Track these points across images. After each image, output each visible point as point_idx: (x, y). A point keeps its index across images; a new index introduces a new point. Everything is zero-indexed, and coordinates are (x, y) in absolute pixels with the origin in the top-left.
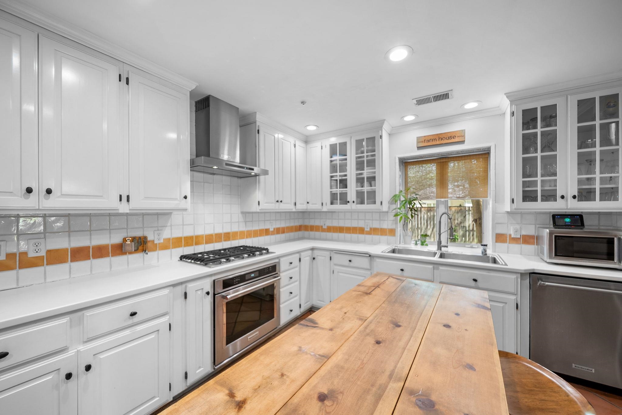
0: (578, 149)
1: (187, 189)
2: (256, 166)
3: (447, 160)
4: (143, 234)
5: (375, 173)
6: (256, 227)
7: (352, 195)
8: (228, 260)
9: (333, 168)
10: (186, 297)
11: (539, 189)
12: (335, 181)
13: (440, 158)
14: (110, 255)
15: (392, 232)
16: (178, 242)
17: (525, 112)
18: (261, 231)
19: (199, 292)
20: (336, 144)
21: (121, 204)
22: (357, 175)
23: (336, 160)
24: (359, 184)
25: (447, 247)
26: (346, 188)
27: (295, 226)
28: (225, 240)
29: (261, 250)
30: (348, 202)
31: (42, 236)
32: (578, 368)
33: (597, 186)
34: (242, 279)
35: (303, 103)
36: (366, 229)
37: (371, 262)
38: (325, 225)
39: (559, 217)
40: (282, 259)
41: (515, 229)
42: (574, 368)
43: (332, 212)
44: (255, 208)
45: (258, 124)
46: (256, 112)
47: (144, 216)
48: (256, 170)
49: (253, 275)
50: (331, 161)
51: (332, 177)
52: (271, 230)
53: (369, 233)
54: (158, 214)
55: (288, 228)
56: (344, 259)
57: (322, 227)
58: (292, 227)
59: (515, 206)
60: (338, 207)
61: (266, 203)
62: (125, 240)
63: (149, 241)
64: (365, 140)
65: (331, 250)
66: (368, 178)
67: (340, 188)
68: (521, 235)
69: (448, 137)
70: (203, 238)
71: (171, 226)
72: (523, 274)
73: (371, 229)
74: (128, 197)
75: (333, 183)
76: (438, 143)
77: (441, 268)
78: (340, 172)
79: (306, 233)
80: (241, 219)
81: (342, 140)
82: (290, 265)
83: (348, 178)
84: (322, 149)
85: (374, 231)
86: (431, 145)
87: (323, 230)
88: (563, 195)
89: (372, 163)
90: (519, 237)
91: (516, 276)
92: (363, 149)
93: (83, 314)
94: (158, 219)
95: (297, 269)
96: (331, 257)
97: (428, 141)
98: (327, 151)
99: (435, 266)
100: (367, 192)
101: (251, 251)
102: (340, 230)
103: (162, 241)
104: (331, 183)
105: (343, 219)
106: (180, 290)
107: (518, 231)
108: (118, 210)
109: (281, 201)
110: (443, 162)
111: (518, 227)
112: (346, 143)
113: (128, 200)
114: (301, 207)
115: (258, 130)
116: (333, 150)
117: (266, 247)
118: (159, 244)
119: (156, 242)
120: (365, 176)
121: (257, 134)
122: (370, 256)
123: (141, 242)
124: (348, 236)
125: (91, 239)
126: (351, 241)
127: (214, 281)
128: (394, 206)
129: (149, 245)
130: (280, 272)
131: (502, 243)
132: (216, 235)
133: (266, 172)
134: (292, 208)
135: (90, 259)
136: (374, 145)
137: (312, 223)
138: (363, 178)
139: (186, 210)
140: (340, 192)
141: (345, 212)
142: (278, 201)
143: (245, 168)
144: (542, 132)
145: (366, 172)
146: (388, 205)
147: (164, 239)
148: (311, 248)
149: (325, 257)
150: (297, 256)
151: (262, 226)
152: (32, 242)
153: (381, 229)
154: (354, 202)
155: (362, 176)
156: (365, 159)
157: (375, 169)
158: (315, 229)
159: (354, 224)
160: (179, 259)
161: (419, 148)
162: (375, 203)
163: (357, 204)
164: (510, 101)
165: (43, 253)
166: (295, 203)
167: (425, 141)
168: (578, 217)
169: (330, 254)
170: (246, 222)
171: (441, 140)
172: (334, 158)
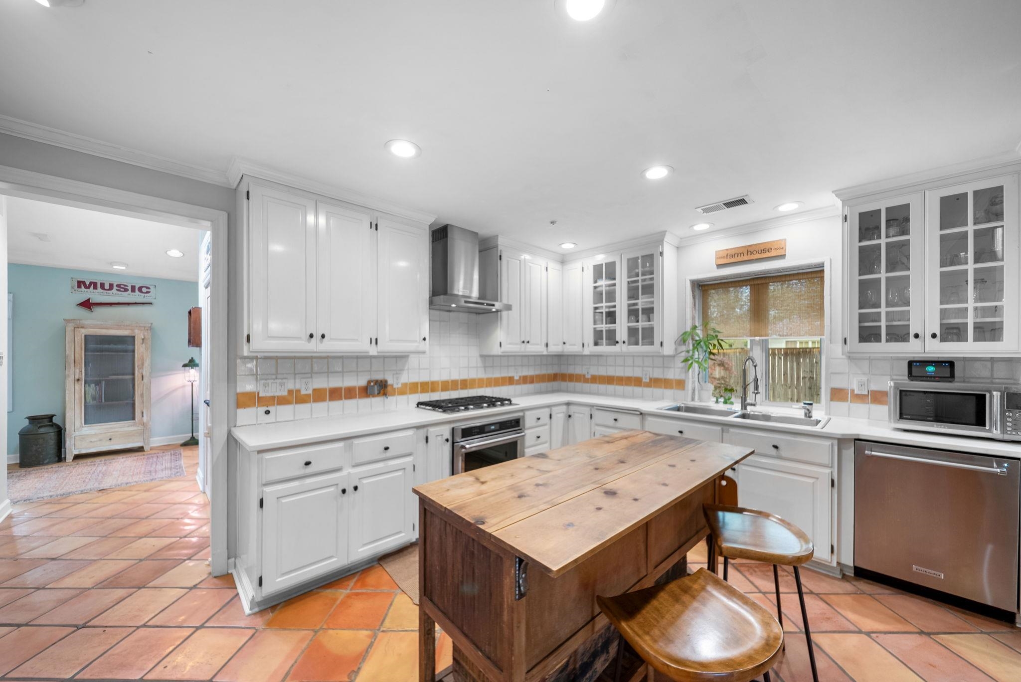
0: (941, 266)
1: (425, 331)
2: (497, 300)
3: (764, 282)
4: (384, 377)
5: (652, 302)
6: (497, 374)
7: (622, 333)
8: (467, 409)
9: (598, 296)
10: (427, 441)
11: (883, 324)
12: (600, 314)
13: (754, 279)
14: (357, 397)
15: (680, 384)
16: (415, 388)
17: (862, 216)
18: (503, 379)
19: (439, 438)
20: (602, 264)
21: (371, 346)
22: (629, 305)
23: (601, 286)
24: (633, 318)
25: (754, 405)
26: (615, 323)
27: (548, 375)
28: (462, 389)
29: (502, 401)
30: (617, 342)
31: (310, 375)
32: (920, 571)
33: (970, 321)
34: (481, 430)
35: (553, 223)
36: (644, 380)
37: (643, 422)
38: (588, 373)
39: (918, 364)
40: (527, 413)
41: (859, 382)
42: (915, 572)
43: (598, 356)
44: (496, 351)
45: (500, 248)
46: (497, 236)
47: (385, 359)
48: (498, 305)
49: (493, 427)
50: (595, 288)
51: (596, 308)
52: (516, 378)
53: (648, 385)
54: (396, 357)
55: (538, 376)
56: (608, 418)
57: (584, 376)
58: (544, 376)
59: (848, 348)
60: (604, 349)
61: (510, 344)
62: (369, 382)
63: (390, 385)
64: (640, 258)
65: (592, 406)
66: (643, 309)
67: (606, 324)
68: (868, 391)
69: (761, 250)
70: (438, 384)
71: (408, 369)
72: (842, 441)
73: (651, 379)
74: (376, 339)
75: (597, 317)
76: (746, 258)
77: (732, 430)
78: (606, 302)
79: (564, 384)
80: (480, 364)
81: (610, 260)
82: (537, 422)
83: (617, 310)
84: (583, 271)
85: (656, 382)
86: (736, 261)
87: (586, 381)
88: (918, 333)
89: (649, 289)
90: (866, 393)
91: (831, 443)
92: (637, 270)
93: (352, 442)
94: (396, 362)
95: (547, 427)
96: (591, 415)
97: (732, 256)
98: (589, 274)
99: (725, 428)
100: (643, 329)
101: (492, 402)
102: (610, 380)
103: (400, 386)
104: (594, 316)
105: (613, 366)
106: (422, 433)
107: (864, 385)
108: (368, 352)
109: (528, 342)
110: (758, 284)
111: (865, 379)
112: (614, 263)
113: (376, 343)
114: (554, 349)
115: (500, 256)
116: (598, 272)
117: (508, 398)
118: (397, 388)
119: (395, 386)
120: (640, 307)
121: (499, 261)
122: (641, 414)
123: (382, 385)
124: (620, 389)
125: (343, 381)
126: (624, 396)
127: (453, 429)
128: (684, 348)
129: (389, 389)
130: (524, 428)
131: (840, 401)
132: (452, 381)
133: (509, 308)
134: (541, 349)
135: (342, 399)
136: (652, 265)
137: (571, 370)
138: (638, 310)
139: (424, 352)
140: (607, 329)
141: (616, 356)
142: (524, 342)
143: (485, 304)
144: (887, 244)
145: (642, 302)
146: (673, 347)
147: (402, 384)
148: (567, 402)
149: (584, 414)
150: (546, 411)
151: (505, 374)
152: (305, 380)
153: (665, 380)
154: (624, 342)
155: (637, 307)
156: (640, 284)
157: (653, 297)
158: (574, 379)
159: (629, 373)
160: (416, 406)
161: (719, 266)
162: (652, 343)
163: (629, 344)
164: (841, 200)
165: (310, 392)
166: (547, 344)
167: (727, 255)
168: (947, 364)
169: (591, 410)
170: (485, 367)
171: (751, 254)
172: (599, 283)
